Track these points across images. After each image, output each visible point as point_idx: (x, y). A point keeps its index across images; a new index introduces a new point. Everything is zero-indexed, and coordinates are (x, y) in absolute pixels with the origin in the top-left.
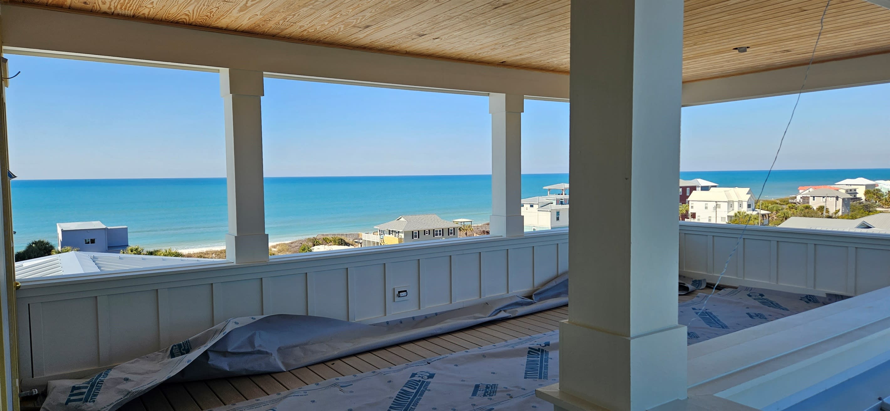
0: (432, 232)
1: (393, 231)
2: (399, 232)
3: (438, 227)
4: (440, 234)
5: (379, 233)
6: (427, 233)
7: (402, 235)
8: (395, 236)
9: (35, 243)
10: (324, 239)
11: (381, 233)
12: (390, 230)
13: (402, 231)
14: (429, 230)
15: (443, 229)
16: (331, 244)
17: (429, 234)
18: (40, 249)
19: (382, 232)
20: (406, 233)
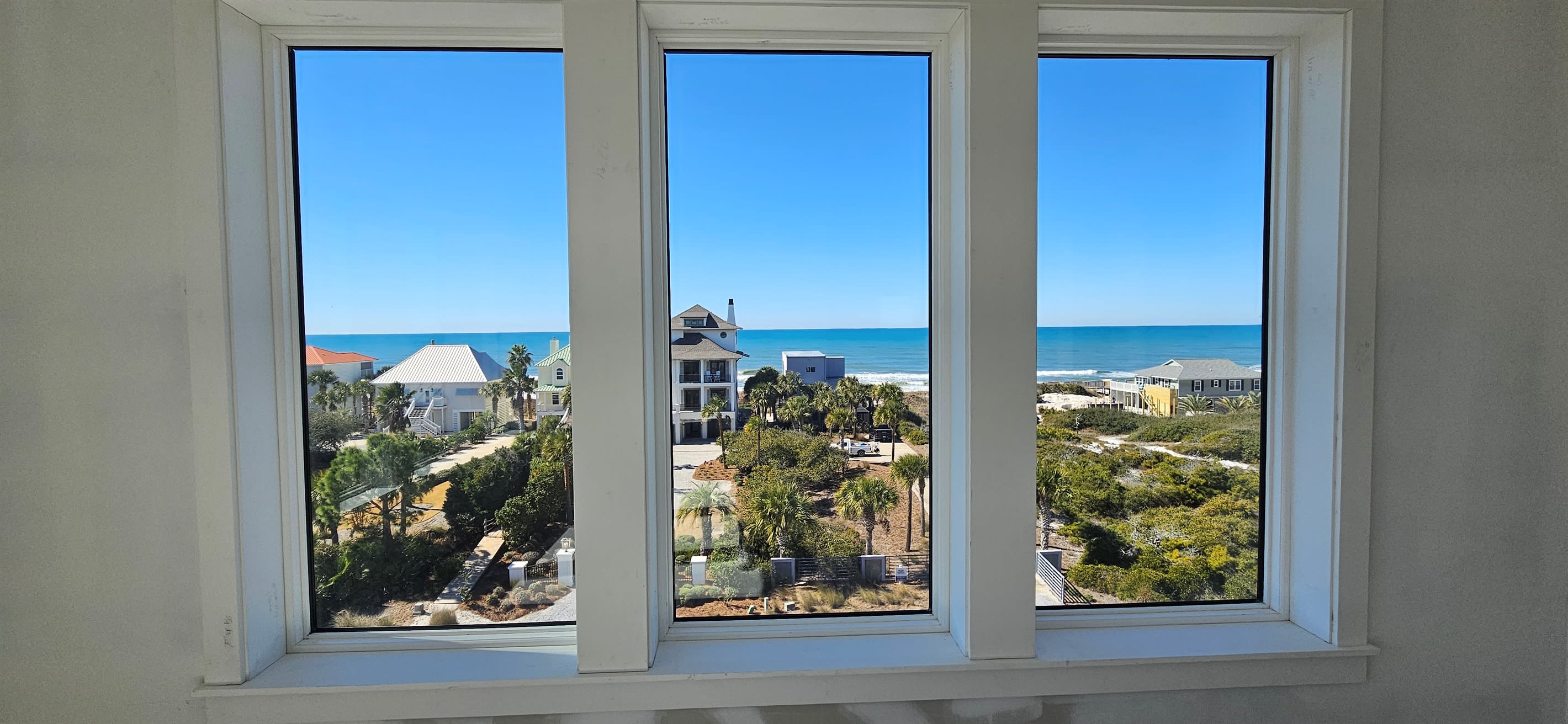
0: (1224, 384)
1: (1159, 379)
2: (1170, 381)
3: (1198, 377)
4: (1238, 387)
5: (1136, 382)
6: (1216, 385)
7: (1177, 386)
8: (1163, 386)
9: (765, 369)
10: (1056, 385)
11: (1139, 382)
12: (1154, 378)
13: (1176, 379)
14: (1220, 381)
15: (1202, 381)
16: (1066, 392)
17: (1220, 386)
18: (769, 375)
19: (1141, 381)
20: (1182, 383)
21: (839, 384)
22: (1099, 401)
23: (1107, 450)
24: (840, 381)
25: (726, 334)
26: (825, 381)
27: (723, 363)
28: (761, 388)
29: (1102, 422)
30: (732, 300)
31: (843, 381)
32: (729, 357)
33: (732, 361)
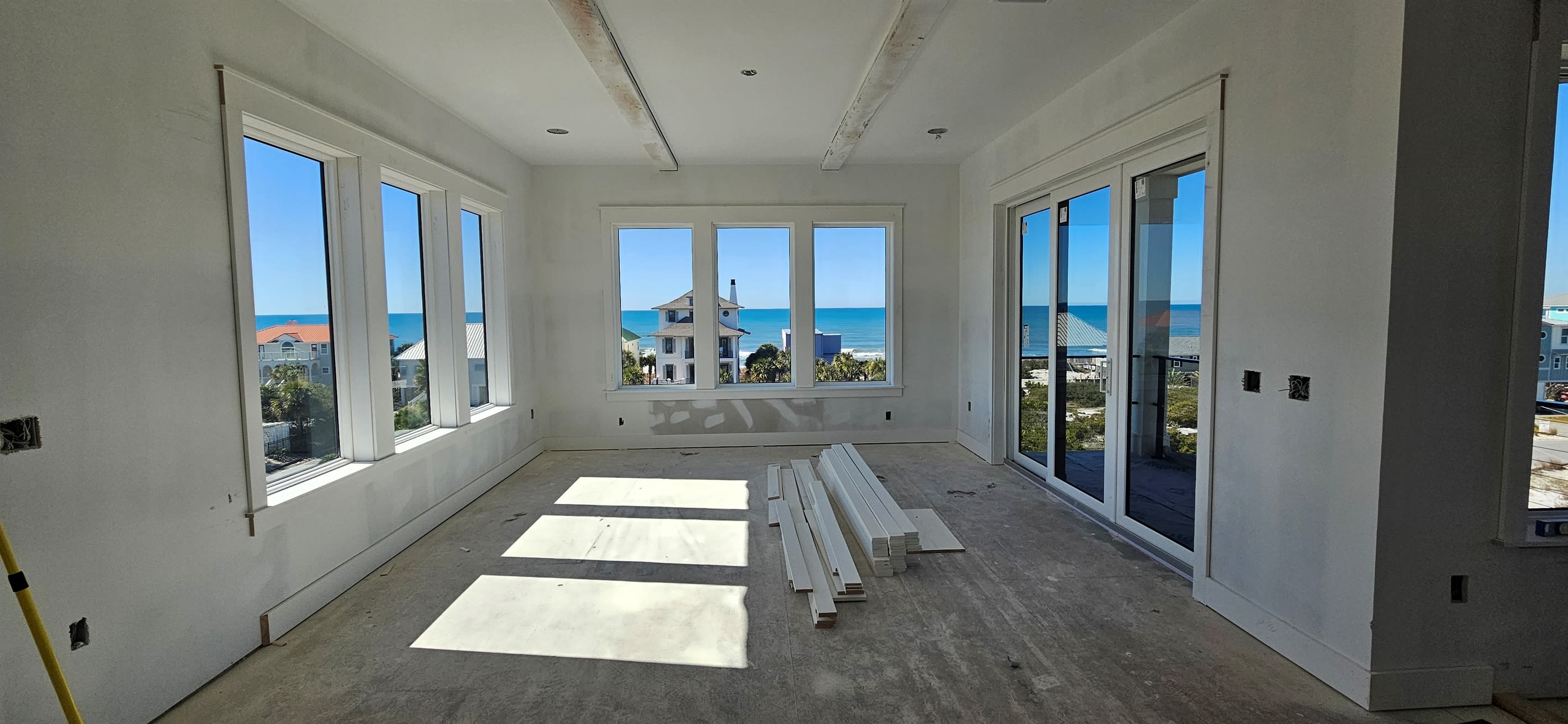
9: (766, 346)
18: (769, 351)
21: (835, 359)
22: (1084, 376)
23: (1078, 419)
24: (836, 357)
25: (728, 313)
26: (822, 357)
27: (725, 340)
28: (761, 363)
29: (1082, 395)
30: (734, 280)
31: (838, 357)
32: (732, 334)
33: (734, 338)
